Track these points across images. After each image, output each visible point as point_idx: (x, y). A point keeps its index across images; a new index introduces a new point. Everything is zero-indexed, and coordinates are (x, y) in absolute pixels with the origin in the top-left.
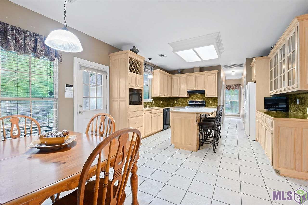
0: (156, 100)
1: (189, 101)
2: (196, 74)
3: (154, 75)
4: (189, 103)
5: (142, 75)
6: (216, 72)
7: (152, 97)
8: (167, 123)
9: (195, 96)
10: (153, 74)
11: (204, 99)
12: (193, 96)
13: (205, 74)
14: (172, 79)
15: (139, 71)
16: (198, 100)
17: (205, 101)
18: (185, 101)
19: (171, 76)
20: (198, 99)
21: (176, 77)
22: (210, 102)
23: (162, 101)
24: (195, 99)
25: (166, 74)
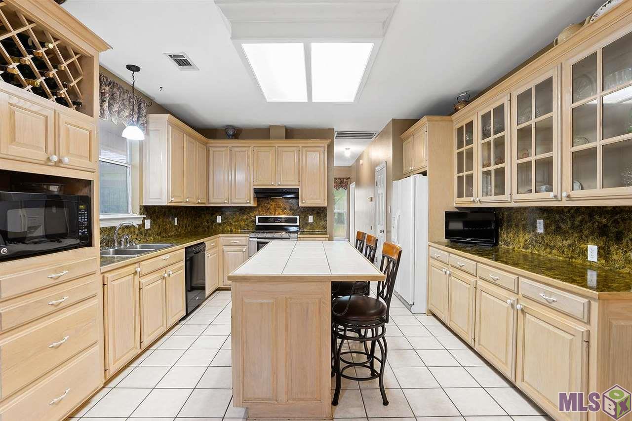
0: (158, 218)
1: (257, 217)
2: (277, 145)
3: (151, 133)
4: (257, 223)
5: (92, 116)
6: (325, 143)
7: (140, 206)
8: (195, 283)
9: (274, 204)
10: (145, 127)
11: (295, 210)
12: (268, 203)
13: (300, 145)
14: (208, 151)
15: (71, 92)
16: (279, 214)
17: (298, 217)
18: (245, 217)
19: (206, 144)
20: (280, 211)
21: (221, 148)
22: (311, 219)
23: (176, 219)
24: (272, 211)
25: (190, 135)
